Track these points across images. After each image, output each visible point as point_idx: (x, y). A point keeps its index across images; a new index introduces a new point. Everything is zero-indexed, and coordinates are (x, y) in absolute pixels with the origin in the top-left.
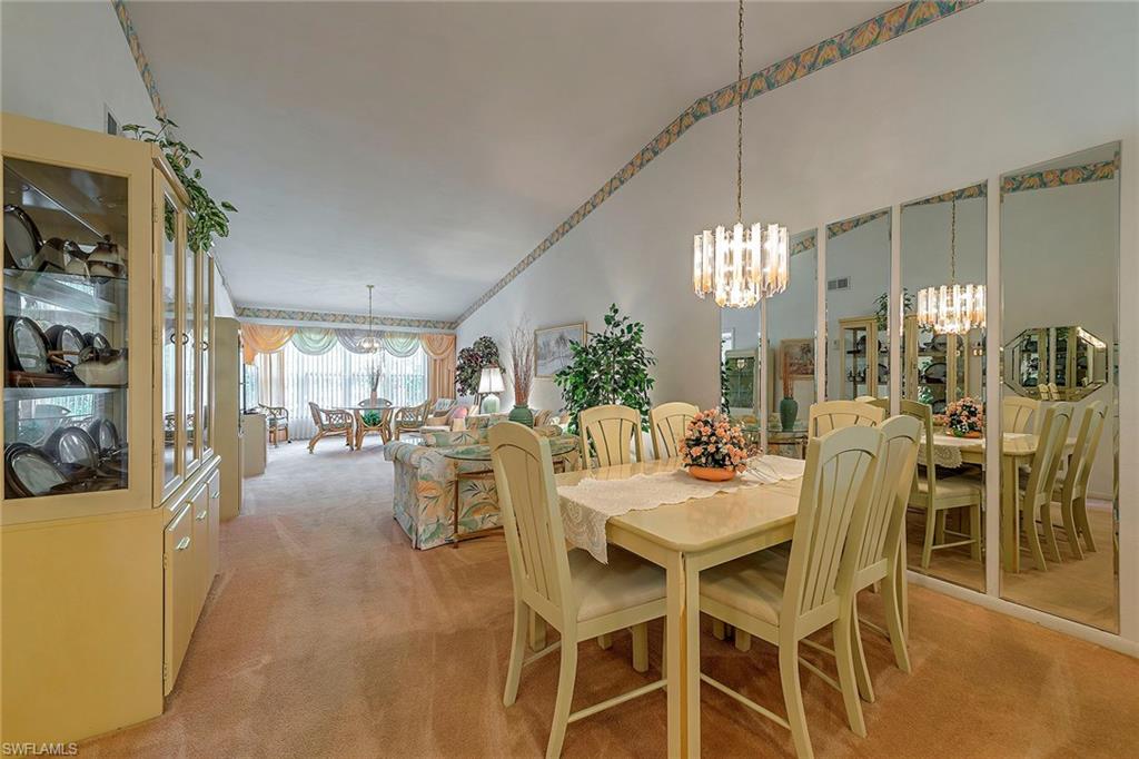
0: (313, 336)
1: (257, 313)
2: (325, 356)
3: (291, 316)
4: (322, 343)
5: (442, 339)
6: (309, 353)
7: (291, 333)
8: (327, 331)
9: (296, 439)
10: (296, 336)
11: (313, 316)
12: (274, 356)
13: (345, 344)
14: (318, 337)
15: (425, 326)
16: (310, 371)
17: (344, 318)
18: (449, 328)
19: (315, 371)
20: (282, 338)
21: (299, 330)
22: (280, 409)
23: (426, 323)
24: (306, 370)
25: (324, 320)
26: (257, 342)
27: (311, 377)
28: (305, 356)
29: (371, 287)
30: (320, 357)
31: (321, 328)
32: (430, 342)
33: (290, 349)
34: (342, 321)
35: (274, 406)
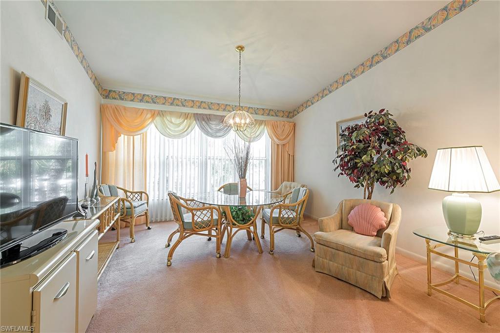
0: (173, 120)
1: (122, 96)
2: (184, 138)
3: (154, 100)
4: (181, 127)
5: (284, 125)
6: (170, 136)
7: (153, 116)
8: (186, 116)
9: (156, 222)
10: (158, 119)
11: (173, 102)
12: (137, 138)
13: (202, 128)
14: (178, 121)
15: (268, 115)
16: (171, 155)
17: (201, 105)
18: (288, 117)
19: (175, 155)
20: (144, 121)
21: (161, 114)
22: (141, 193)
23: (269, 112)
24: (167, 155)
25: (184, 106)
26: (120, 124)
27: (171, 160)
28: (166, 139)
29: (241, 48)
30: (180, 140)
31: (182, 113)
32: (274, 128)
33: (152, 131)
34: (199, 107)
35: (135, 191)
